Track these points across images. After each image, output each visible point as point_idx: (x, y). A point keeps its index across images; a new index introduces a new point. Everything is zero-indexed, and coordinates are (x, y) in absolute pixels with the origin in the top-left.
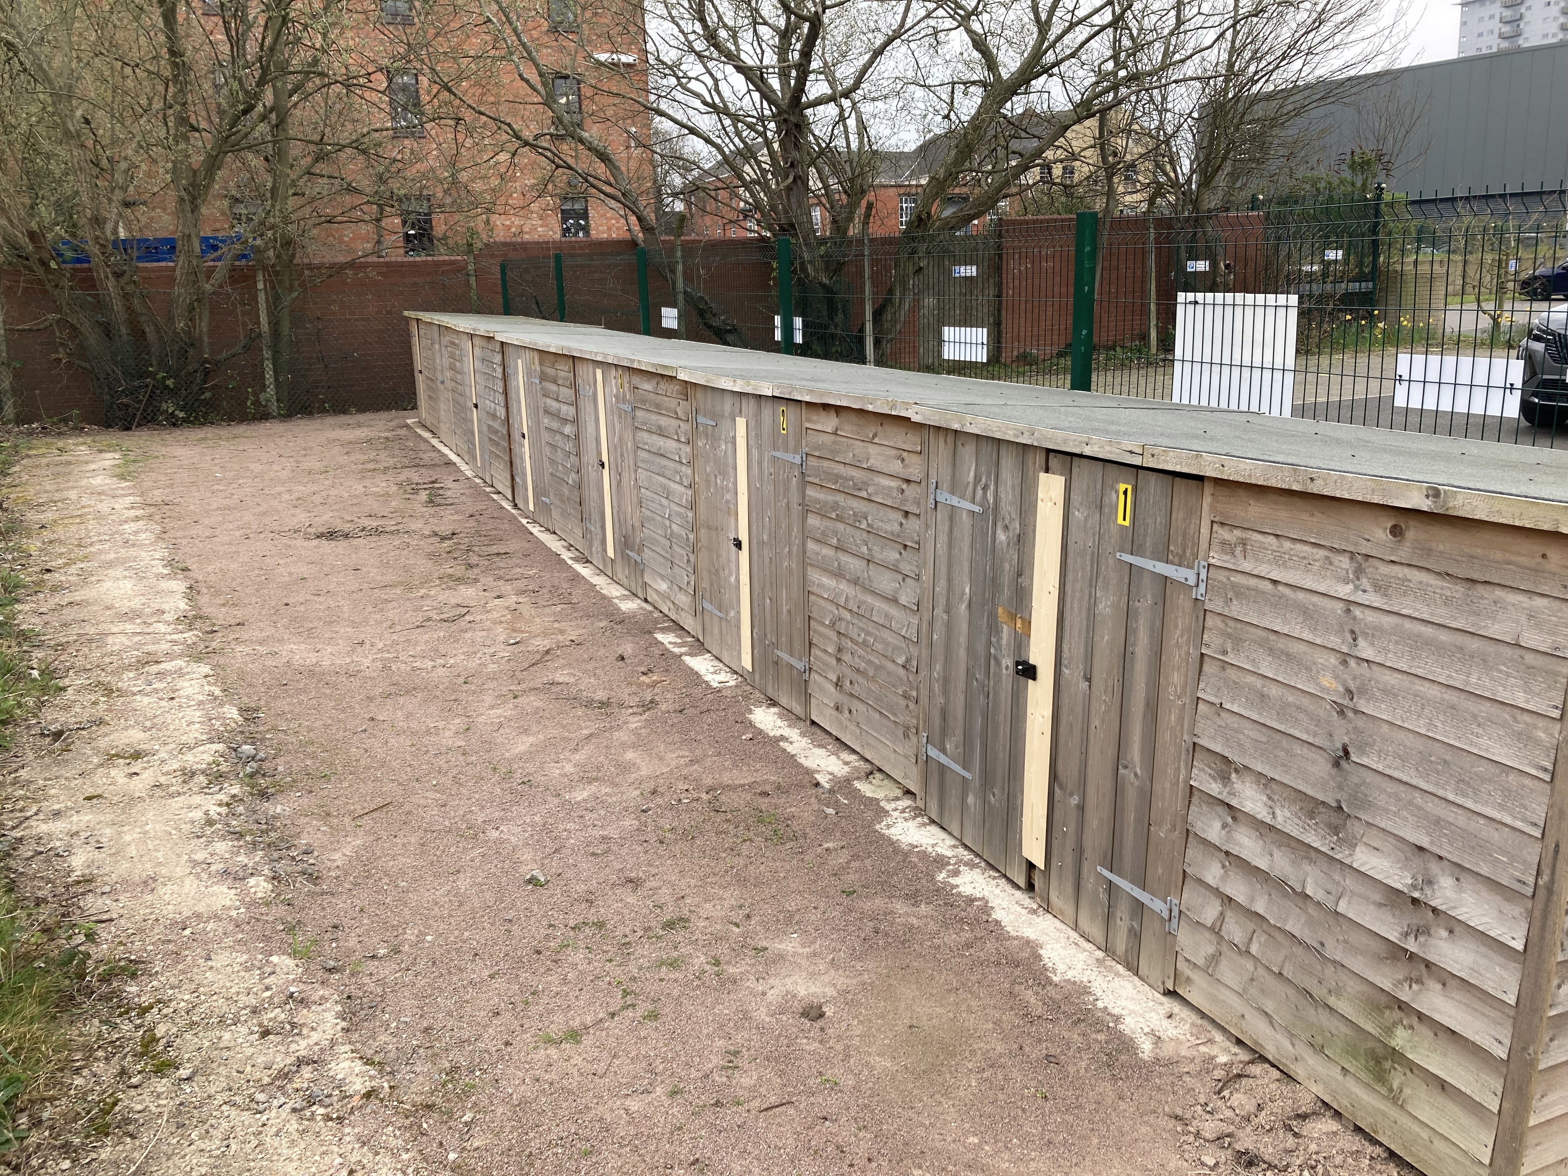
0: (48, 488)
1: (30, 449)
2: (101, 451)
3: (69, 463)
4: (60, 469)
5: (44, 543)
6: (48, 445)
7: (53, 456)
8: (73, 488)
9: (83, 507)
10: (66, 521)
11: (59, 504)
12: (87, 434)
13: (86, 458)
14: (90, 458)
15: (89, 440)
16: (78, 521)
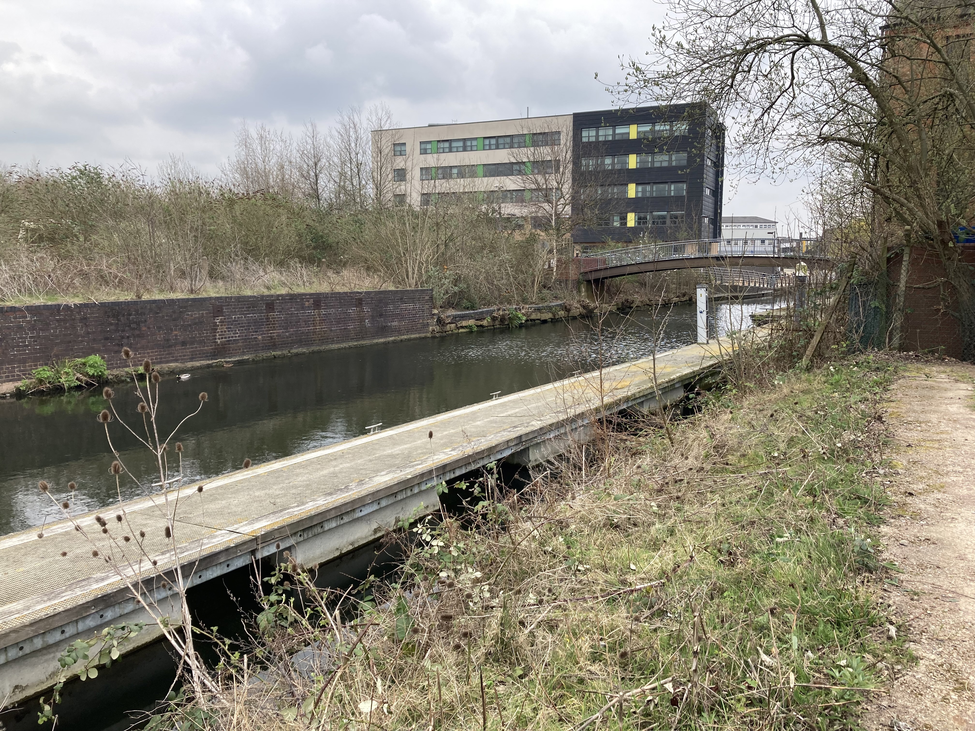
0: (916, 408)
1: (905, 371)
2: (957, 381)
3: (932, 388)
4: (925, 392)
5: (909, 462)
6: (918, 370)
7: (921, 380)
8: (935, 412)
9: (942, 433)
10: (928, 444)
11: (923, 425)
12: (946, 364)
13: (945, 385)
14: (948, 386)
15: (948, 369)
16: (936, 445)
